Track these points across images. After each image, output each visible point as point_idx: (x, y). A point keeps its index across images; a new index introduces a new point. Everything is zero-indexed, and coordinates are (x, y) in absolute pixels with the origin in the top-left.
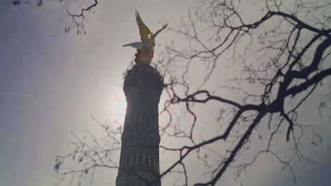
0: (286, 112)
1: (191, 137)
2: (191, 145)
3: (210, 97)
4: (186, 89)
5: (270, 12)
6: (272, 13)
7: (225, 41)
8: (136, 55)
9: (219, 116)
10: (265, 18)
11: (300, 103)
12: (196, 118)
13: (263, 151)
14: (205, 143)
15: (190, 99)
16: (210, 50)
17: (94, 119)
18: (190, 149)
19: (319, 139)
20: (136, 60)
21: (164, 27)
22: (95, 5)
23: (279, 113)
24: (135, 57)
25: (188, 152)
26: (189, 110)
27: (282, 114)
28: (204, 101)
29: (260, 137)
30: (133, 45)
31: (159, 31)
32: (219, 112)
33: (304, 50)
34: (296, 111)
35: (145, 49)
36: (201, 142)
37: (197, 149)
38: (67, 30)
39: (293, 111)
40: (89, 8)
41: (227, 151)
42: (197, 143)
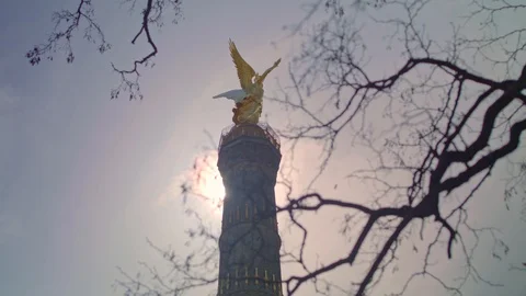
0: (443, 215)
1: (301, 261)
2: (303, 274)
3: (324, 202)
4: (288, 190)
5: (411, 60)
6: (415, 62)
7: (347, 108)
8: (234, 110)
9: (344, 225)
10: (405, 70)
11: (471, 195)
12: (306, 233)
13: (418, 274)
14: (324, 270)
15: (295, 206)
16: (325, 123)
17: (151, 245)
18: (301, 280)
19: (504, 248)
20: (235, 119)
21: (276, 64)
22: (153, 54)
23: (433, 217)
24: (233, 114)
25: (298, 285)
26: (295, 222)
27: (438, 218)
28: (316, 208)
29: (415, 249)
30: (229, 95)
31: (269, 71)
32: (344, 219)
33: (466, 117)
34: (464, 207)
35: (248, 100)
36: (320, 267)
37: (313, 279)
38: (114, 95)
39: (460, 207)
40: (145, 59)
41: (353, 284)
42: (312, 270)
